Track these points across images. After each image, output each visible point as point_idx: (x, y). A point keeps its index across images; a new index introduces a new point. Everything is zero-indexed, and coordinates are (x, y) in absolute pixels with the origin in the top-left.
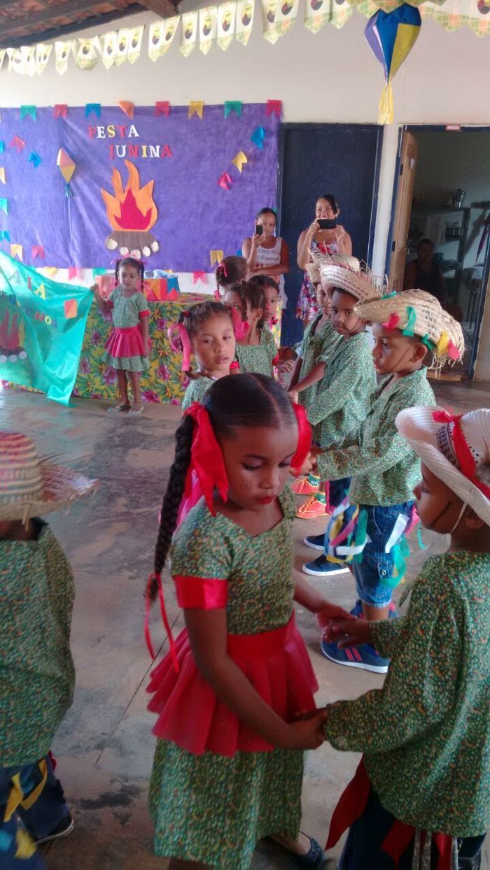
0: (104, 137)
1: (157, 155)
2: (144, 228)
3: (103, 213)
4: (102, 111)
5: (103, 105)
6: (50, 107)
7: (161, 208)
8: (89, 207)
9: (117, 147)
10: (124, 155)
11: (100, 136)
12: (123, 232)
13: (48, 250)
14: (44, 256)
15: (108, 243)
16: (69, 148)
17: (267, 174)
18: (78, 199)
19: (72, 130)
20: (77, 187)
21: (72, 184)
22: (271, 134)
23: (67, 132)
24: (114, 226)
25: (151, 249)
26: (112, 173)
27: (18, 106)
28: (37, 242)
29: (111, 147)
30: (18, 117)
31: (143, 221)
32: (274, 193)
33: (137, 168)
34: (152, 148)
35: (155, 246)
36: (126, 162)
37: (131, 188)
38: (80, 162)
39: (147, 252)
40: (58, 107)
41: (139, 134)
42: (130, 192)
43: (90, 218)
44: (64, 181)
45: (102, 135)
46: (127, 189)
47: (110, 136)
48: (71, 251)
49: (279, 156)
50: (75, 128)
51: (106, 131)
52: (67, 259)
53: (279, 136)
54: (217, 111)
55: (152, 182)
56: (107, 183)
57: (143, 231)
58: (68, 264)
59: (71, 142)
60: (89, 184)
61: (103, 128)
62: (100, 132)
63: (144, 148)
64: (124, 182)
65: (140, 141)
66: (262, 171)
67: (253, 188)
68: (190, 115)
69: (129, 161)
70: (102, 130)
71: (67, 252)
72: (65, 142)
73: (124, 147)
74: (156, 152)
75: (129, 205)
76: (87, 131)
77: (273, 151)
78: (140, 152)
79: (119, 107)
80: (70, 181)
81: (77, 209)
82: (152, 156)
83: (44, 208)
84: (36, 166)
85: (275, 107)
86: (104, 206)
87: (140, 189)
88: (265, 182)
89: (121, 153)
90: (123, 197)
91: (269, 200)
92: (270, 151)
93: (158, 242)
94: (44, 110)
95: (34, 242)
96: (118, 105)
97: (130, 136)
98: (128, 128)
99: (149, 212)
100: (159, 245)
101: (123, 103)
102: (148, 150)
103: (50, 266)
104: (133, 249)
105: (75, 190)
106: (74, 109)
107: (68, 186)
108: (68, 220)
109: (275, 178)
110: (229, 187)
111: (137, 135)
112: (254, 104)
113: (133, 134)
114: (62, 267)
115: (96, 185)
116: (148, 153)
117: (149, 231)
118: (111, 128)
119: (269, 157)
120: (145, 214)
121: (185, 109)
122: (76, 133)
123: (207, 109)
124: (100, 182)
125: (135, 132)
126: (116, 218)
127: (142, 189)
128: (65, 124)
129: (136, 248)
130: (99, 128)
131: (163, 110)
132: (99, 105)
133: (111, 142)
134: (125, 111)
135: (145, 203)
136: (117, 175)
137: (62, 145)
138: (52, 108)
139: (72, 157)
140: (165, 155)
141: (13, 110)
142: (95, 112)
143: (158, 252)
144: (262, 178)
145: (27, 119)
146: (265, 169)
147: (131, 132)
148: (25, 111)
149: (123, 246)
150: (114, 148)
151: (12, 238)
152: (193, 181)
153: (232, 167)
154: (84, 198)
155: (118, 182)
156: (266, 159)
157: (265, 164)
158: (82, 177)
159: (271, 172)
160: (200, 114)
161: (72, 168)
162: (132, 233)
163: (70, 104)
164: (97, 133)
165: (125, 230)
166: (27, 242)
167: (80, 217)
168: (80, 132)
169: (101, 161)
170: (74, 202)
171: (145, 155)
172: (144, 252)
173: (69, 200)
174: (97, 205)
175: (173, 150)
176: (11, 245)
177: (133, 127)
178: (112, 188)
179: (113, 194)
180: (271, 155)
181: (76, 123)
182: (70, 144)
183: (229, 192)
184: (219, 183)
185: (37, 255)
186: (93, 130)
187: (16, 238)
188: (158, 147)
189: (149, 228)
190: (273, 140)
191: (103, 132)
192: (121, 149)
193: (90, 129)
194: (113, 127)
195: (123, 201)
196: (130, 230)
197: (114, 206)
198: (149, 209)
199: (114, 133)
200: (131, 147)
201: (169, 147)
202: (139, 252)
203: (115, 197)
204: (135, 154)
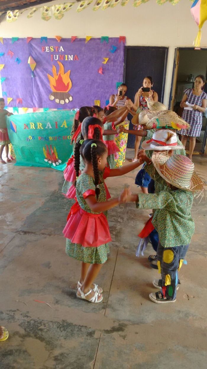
0: (49, 51)
1: (72, 59)
2: (66, 91)
3: (48, 84)
4: (48, 40)
6: (25, 38)
7: (74, 82)
8: (42, 81)
9: (55, 56)
11: (47, 51)
12: (57, 93)
13: (24, 100)
14: (22, 103)
15: (50, 97)
16: (34, 56)
17: (119, 68)
18: (37, 78)
20: (38, 74)
21: (34, 72)
22: (121, 51)
23: (32, 49)
24: (53, 90)
25: (69, 100)
26: (52, 67)
27: (11, 37)
28: (19, 96)
29: (52, 56)
30: (11, 42)
31: (65, 87)
32: (122, 76)
33: (63, 65)
34: (70, 56)
35: (71, 98)
36: (58, 62)
38: (38, 62)
39: (67, 101)
40: (28, 38)
42: (60, 75)
43: (42, 86)
44: (31, 70)
45: (48, 50)
46: (59, 74)
47: (51, 51)
48: (34, 101)
49: (124, 60)
50: (36, 47)
51: (49, 48)
52: (32, 104)
53: (124, 51)
54: (98, 41)
55: (70, 71)
56: (50, 72)
58: (32, 106)
59: (34, 53)
60: (42, 72)
61: (48, 47)
62: (47, 49)
63: (66, 56)
64: (57, 71)
65: (65, 53)
67: (113, 74)
68: (86, 42)
69: (60, 61)
70: (48, 48)
71: (32, 101)
72: (32, 53)
73: (57, 56)
74: (71, 58)
75: (60, 81)
76: (41, 48)
77: (122, 58)
78: (64, 58)
79: (55, 38)
80: (34, 70)
81: (37, 82)
82: (69, 60)
83: (22, 82)
84: (18, 64)
85: (123, 39)
86: (49, 81)
87: (64, 74)
88: (118, 71)
89: (56, 58)
90: (57, 77)
91: (120, 79)
92: (120, 57)
93: (72, 97)
94: (22, 39)
97: (60, 51)
98: (59, 47)
99: (68, 84)
100: (72, 98)
101: (57, 37)
102: (68, 57)
103: (25, 107)
104: (61, 100)
105: (36, 74)
106: (36, 39)
107: (33, 72)
108: (33, 87)
109: (122, 69)
110: (103, 73)
111: (63, 50)
112: (114, 38)
113: (61, 50)
114: (30, 108)
115: (45, 72)
116: (68, 58)
117: (68, 92)
119: (120, 61)
120: (66, 84)
121: (84, 40)
122: (36, 50)
123: (93, 39)
124: (47, 70)
126: (54, 86)
127: (65, 74)
128: (31, 46)
129: (63, 99)
130: (47, 48)
131: (75, 40)
132: (47, 37)
133: (52, 54)
134: (58, 40)
135: (66, 79)
136: (54, 67)
137: (30, 55)
138: (26, 38)
139: (35, 60)
140: (75, 59)
141: (8, 39)
142: (44, 41)
143: (72, 101)
144: (117, 69)
145: (15, 43)
146: (118, 66)
147: (61, 49)
148: (14, 40)
149: (57, 98)
150: (53, 56)
151: (8, 95)
152: (87, 71)
154: (40, 78)
155: (55, 71)
157: (118, 63)
158: (39, 69)
159: (121, 67)
161: (35, 64)
162: (61, 93)
163: (34, 37)
164: (45, 49)
165: (58, 92)
166: (14, 96)
167: (38, 86)
168: (38, 49)
169: (47, 61)
170: (35, 80)
171: (66, 59)
173: (33, 79)
174: (45, 81)
175: (79, 57)
176: (8, 98)
177: (61, 47)
178: (52, 73)
179: (53, 76)
181: (36, 45)
182: (34, 54)
183: (103, 75)
184: (98, 71)
185: (19, 102)
186: (44, 48)
187: (10, 95)
188: (72, 56)
189: (68, 90)
190: (122, 53)
191: (48, 49)
192: (56, 57)
193: (43, 48)
194: (53, 47)
195: (57, 79)
196: (60, 92)
197: (53, 81)
198: (68, 82)
199: (53, 50)
200: (60, 56)
201: (77, 56)
202: (64, 101)
203: (53, 77)
204: (62, 59)
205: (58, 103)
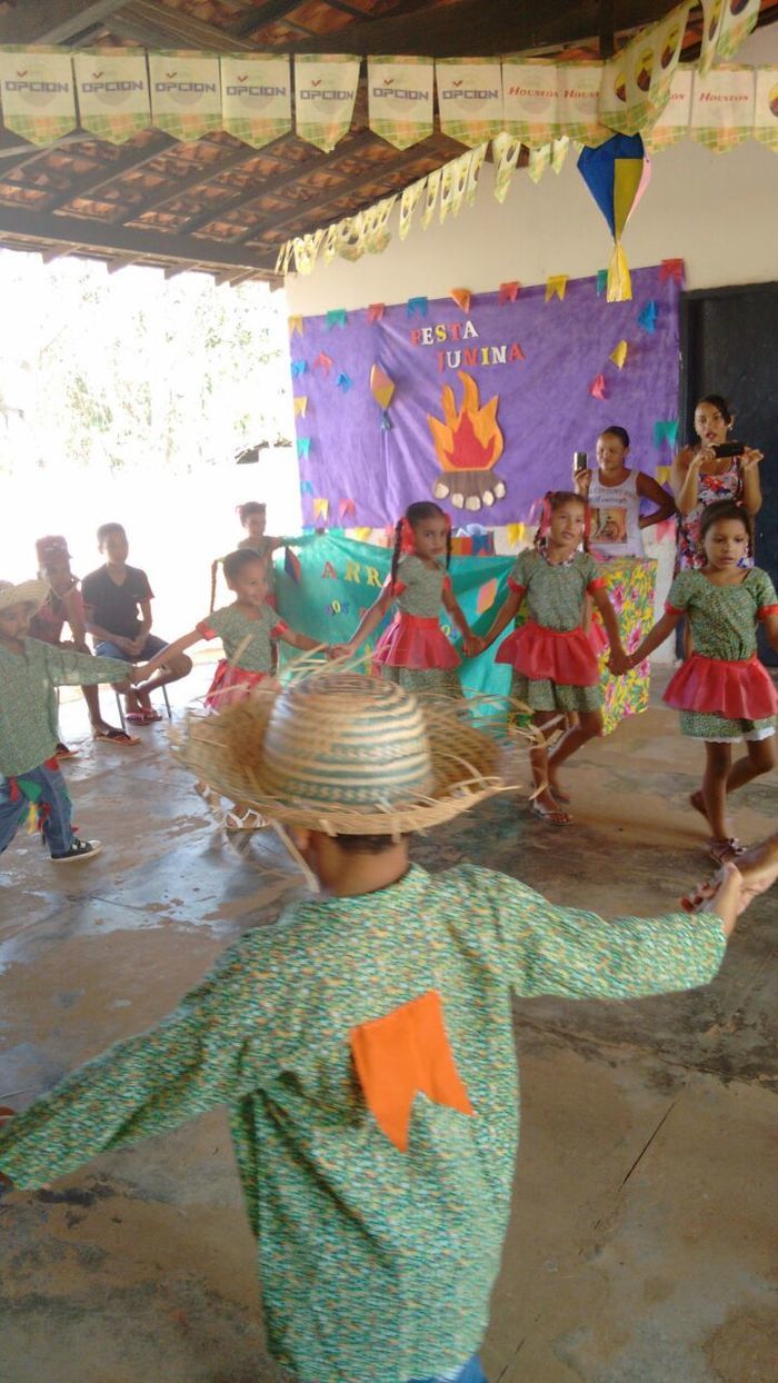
0: (432, 342)
1: (502, 359)
2: (484, 465)
3: (428, 447)
4: (429, 306)
5: (431, 297)
6: (363, 310)
7: (510, 434)
8: (411, 441)
9: (449, 354)
10: (457, 365)
11: (426, 342)
12: (456, 474)
13: (360, 504)
14: (354, 513)
15: (436, 489)
16: (386, 362)
17: (663, 371)
18: (397, 431)
19: (391, 337)
20: (399, 418)
21: (390, 412)
22: (668, 310)
23: (385, 342)
24: (444, 465)
25: (494, 495)
26: (442, 391)
27: (324, 312)
28: (346, 493)
29: (441, 355)
30: (326, 328)
31: (483, 454)
32: (675, 397)
33: (474, 380)
34: (495, 350)
35: (500, 490)
36: (461, 375)
37: (466, 410)
38: (400, 381)
39: (488, 499)
40: (373, 308)
41: (477, 331)
42: (465, 416)
43: (414, 458)
44: (381, 410)
45: (429, 339)
46: (461, 411)
47: (439, 340)
48: (389, 504)
49: (681, 341)
50: (395, 334)
51: (434, 333)
52: (384, 516)
53: (680, 311)
54: (587, 286)
55: (496, 398)
56: (435, 407)
57: (482, 469)
58: (383, 521)
59: (388, 353)
60: (411, 409)
61: (430, 329)
62: (426, 336)
63: (485, 351)
64: (458, 402)
65: (481, 342)
66: (655, 367)
67: (643, 394)
68: (547, 298)
69: (464, 371)
70: (429, 332)
71: (384, 506)
72: (383, 356)
73: (458, 354)
74: (500, 356)
75: (465, 434)
76: (410, 336)
77: (671, 334)
78: (479, 358)
79: (450, 298)
80: (388, 407)
81: (396, 445)
82: (495, 362)
83: (354, 446)
84: (345, 392)
85: (674, 268)
86: (432, 438)
87: (479, 409)
88: (661, 383)
89: (453, 362)
90: (456, 424)
91: (667, 409)
92: (667, 334)
93: (504, 483)
94: (356, 313)
95: (342, 495)
96: (451, 295)
97: (465, 337)
98: (463, 325)
99: (492, 441)
100: (506, 488)
101: (456, 292)
102: (490, 353)
103: (362, 527)
104: (469, 495)
105: (393, 420)
106: (392, 307)
107: (386, 414)
108: (384, 459)
109: (676, 376)
110: (606, 394)
111: (475, 334)
112: (642, 269)
113: (469, 334)
114: (377, 527)
115: (421, 411)
116: (489, 358)
117: (492, 469)
118: (440, 329)
119: (665, 345)
120: (485, 444)
121: (542, 290)
122: (397, 342)
123: (572, 285)
124: (425, 404)
125: (473, 330)
126: (447, 454)
127: (481, 411)
128: (382, 330)
129: (474, 494)
130: (425, 331)
131: (510, 294)
132: (425, 299)
133: (441, 349)
134: (458, 303)
135: (486, 428)
136: (449, 392)
137: (377, 359)
138: (366, 310)
139: (392, 376)
140: (514, 358)
141: (318, 317)
142: (419, 309)
143: (503, 498)
144: (657, 376)
145: (334, 327)
146: (660, 364)
147: (467, 331)
148: (332, 317)
149: (457, 492)
150: (445, 355)
151: (316, 491)
152: (553, 393)
153: (611, 364)
154: (406, 431)
155: (450, 405)
156: (661, 348)
157: (661, 355)
158: (403, 401)
159: (670, 366)
160: (561, 294)
161: (391, 388)
162: (468, 472)
163: (388, 303)
164: (422, 338)
165: (460, 470)
166: (334, 495)
167: (400, 456)
168: (401, 339)
169: (427, 376)
170: (392, 438)
171: (485, 362)
172: (484, 500)
173: (386, 434)
174: (421, 438)
175: (524, 350)
176: (315, 500)
177: (469, 324)
178: (441, 412)
179: (443, 421)
180: (668, 342)
181: (395, 327)
182: (387, 357)
183: (606, 402)
184: (591, 390)
185: (346, 511)
186: (417, 334)
187: (321, 490)
188: (504, 348)
189: (491, 464)
190: (672, 319)
191: (431, 336)
192: (453, 356)
193: (413, 333)
194: (443, 327)
195: (456, 429)
196: (465, 469)
197: (445, 435)
198: (491, 436)
199: (444, 335)
200: (467, 352)
201: (519, 346)
202: (478, 500)
203: (445, 424)
204: (472, 361)
205: (461, 506)
